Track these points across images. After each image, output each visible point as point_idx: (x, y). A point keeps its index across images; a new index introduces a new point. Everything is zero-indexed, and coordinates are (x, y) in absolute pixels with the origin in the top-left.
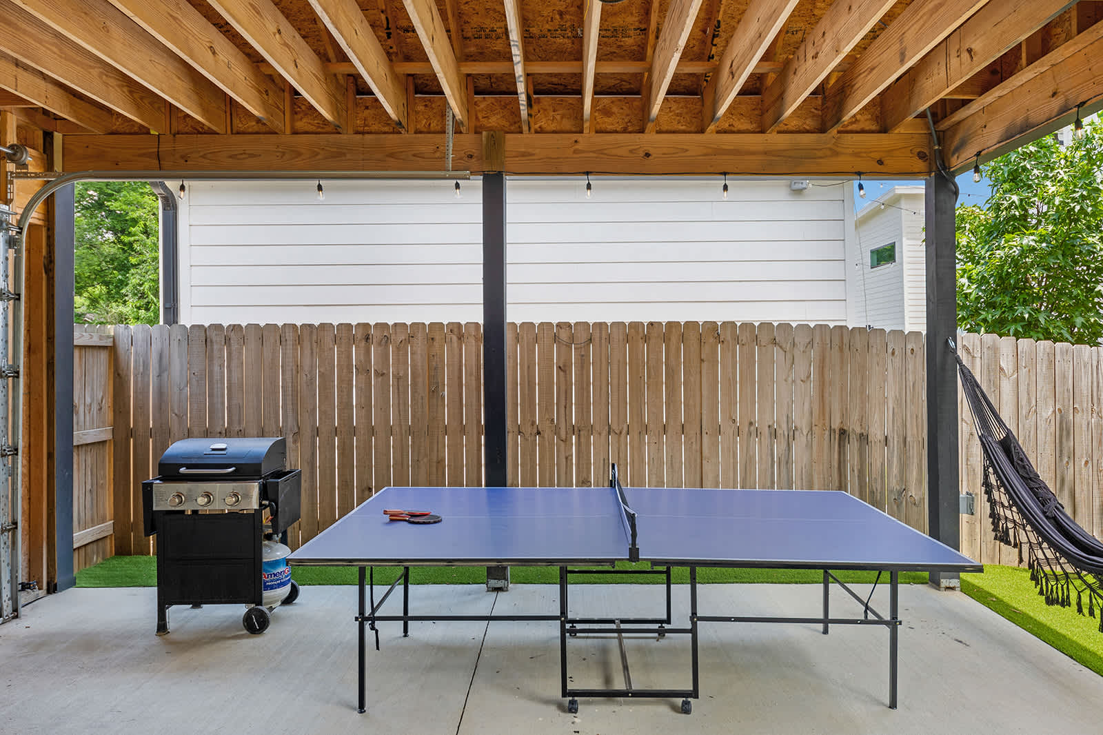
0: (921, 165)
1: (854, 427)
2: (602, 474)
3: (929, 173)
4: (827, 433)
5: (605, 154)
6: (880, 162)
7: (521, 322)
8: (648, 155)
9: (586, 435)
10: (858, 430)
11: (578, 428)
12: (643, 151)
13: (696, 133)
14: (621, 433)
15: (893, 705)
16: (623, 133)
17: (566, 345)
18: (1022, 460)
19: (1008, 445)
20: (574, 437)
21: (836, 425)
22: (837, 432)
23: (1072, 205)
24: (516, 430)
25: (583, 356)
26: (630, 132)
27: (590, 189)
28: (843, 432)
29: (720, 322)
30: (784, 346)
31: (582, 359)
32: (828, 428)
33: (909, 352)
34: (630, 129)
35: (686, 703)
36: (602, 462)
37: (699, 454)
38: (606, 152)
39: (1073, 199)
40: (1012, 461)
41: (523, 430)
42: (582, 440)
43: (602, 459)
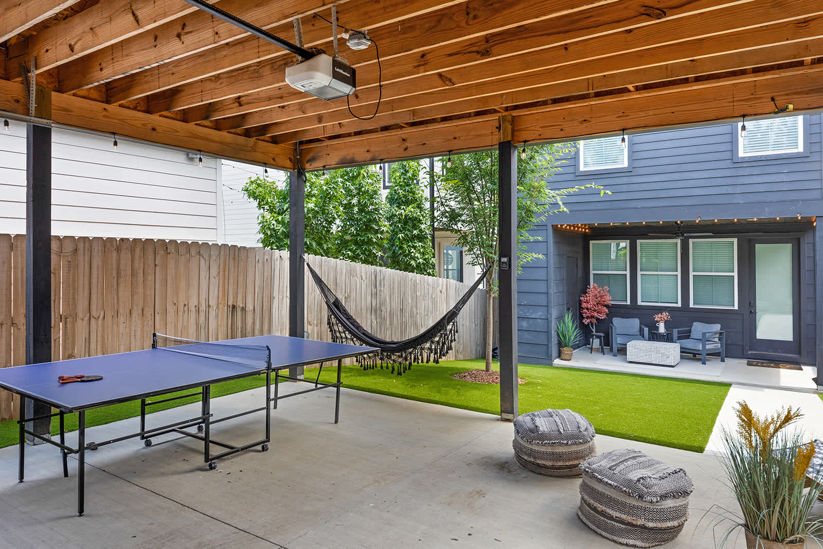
0: (288, 164)
1: (240, 304)
2: (84, 349)
3: (294, 169)
4: (226, 307)
5: (126, 122)
6: (274, 159)
7: (16, 234)
8: (154, 129)
9: (72, 320)
10: (241, 305)
11: (65, 316)
12: (152, 126)
13: (180, 121)
14: (99, 317)
15: (336, 422)
16: (134, 109)
17: (56, 253)
18: (344, 311)
19: (337, 304)
20: (61, 323)
21: (230, 303)
22: (231, 307)
23: (330, 191)
24: (9, 323)
25: (70, 262)
26: (139, 111)
27: (117, 145)
28: (234, 307)
29: (167, 239)
30: (205, 257)
31: (69, 265)
32: (227, 305)
33: (265, 260)
34: (139, 108)
35: (263, 447)
36: (84, 340)
37: (153, 327)
38: (126, 121)
39: (330, 188)
40: (340, 312)
41: (16, 321)
42: (69, 326)
43: (84, 338)
